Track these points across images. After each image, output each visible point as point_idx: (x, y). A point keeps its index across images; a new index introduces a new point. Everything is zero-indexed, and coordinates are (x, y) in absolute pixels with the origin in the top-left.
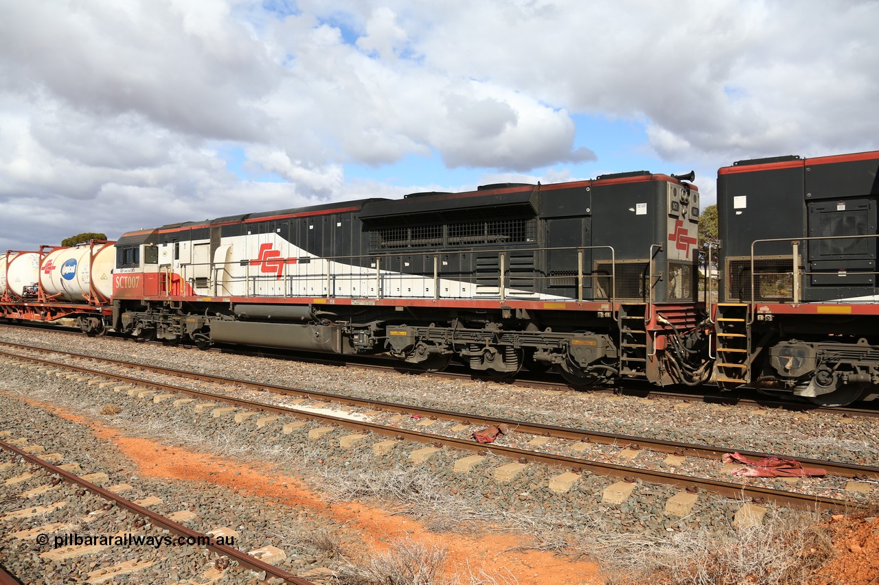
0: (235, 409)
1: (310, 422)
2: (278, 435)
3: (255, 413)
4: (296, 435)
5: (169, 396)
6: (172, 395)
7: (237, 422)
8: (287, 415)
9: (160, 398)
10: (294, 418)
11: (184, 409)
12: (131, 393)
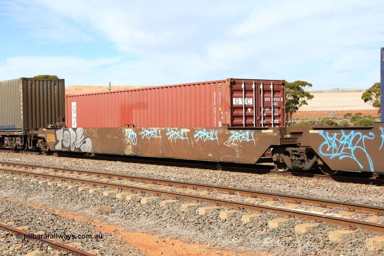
0: (218, 207)
1: (292, 218)
2: (265, 230)
3: (237, 211)
4: (283, 229)
5: (155, 198)
6: (157, 197)
7: (222, 219)
8: (269, 213)
9: (147, 200)
10: (276, 215)
11: (171, 208)
12: (119, 196)
